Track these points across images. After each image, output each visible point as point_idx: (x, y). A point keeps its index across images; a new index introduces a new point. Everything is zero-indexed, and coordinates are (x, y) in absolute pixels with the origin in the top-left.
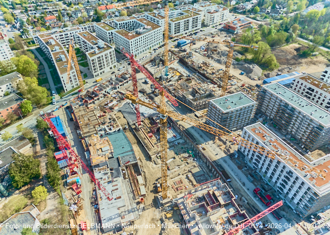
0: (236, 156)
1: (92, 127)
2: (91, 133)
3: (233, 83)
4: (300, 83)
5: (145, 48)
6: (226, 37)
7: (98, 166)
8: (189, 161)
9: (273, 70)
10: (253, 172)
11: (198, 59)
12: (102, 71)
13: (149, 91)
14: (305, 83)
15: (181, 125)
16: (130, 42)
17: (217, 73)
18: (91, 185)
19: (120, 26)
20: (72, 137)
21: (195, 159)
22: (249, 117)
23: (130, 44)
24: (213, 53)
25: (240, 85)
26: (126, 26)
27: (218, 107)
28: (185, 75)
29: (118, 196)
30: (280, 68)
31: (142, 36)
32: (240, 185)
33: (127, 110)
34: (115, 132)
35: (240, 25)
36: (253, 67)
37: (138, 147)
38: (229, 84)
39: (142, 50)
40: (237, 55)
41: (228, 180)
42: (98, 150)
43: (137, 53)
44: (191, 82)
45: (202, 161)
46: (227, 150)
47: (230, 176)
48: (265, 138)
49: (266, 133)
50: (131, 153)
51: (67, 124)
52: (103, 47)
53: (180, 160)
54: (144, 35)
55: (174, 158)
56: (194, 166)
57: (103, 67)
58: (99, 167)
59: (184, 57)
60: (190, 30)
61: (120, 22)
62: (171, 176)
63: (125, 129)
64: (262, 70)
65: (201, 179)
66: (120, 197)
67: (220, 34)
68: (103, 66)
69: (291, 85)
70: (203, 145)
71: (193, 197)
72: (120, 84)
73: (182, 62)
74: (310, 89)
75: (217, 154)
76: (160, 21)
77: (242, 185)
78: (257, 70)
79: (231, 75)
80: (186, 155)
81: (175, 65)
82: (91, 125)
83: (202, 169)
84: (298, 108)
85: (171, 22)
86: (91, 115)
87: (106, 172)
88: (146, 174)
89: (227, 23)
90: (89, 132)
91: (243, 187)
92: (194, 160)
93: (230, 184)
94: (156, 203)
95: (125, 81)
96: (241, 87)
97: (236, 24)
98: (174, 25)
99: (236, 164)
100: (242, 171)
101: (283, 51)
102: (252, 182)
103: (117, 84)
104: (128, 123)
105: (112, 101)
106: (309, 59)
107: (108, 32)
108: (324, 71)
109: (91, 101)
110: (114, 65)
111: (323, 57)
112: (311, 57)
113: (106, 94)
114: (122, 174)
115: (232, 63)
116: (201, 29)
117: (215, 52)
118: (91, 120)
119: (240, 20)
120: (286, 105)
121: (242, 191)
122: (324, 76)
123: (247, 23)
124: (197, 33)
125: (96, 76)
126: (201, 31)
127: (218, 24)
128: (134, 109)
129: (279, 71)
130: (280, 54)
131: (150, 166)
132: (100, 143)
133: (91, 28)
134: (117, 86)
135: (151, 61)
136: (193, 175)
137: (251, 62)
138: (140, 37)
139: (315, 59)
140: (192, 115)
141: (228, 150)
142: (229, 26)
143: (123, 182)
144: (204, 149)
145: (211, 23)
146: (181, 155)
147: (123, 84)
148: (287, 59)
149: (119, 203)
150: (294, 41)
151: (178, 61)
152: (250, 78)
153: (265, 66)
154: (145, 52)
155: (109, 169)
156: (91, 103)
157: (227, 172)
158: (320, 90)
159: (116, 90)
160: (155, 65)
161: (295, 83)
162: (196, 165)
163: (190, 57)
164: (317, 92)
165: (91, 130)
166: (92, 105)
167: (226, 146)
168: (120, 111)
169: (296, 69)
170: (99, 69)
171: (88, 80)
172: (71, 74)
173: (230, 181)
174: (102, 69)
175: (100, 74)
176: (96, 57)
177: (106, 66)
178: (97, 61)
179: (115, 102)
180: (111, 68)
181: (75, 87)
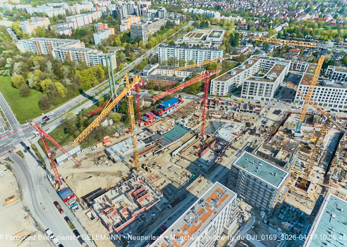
5: (321, 102)
8: (184, 178)
12: (251, 96)
15: (222, 160)
27: (238, 159)
31: (321, 87)
32: (168, 216)
33: (216, 125)
39: (314, 102)
41: (169, 206)
43: (304, 101)
47: (176, 206)
48: (212, 201)
50: (170, 142)
52: (268, 79)
53: (182, 172)
55: (182, 168)
57: (254, 93)
62: (162, 171)
63: (194, 131)
65: (168, 191)
70: (205, 180)
72: (242, 109)
80: (190, 175)
83: (178, 190)
87: (146, 136)
91: (166, 220)
92: (187, 181)
93: (165, 208)
110: (267, 98)
113: (225, 109)
114: (149, 144)
121: (162, 219)
125: (243, 97)
128: (220, 128)
132: (168, 124)
134: (237, 109)
136: (170, 184)
138: (317, 87)
143: (141, 146)
144: (200, 181)
146: (188, 171)
147: (245, 111)
149: (124, 149)
151: (337, 131)
155: (149, 136)
157: (180, 204)
162: (181, 184)
168: (212, 122)
170: (248, 93)
171: (233, 97)
172: (221, 83)
173: (169, 207)
174: (252, 94)
175: (247, 98)
176: (250, 81)
177: (257, 94)
178: (249, 85)
179: (220, 116)
180: (262, 99)
181: (220, 95)
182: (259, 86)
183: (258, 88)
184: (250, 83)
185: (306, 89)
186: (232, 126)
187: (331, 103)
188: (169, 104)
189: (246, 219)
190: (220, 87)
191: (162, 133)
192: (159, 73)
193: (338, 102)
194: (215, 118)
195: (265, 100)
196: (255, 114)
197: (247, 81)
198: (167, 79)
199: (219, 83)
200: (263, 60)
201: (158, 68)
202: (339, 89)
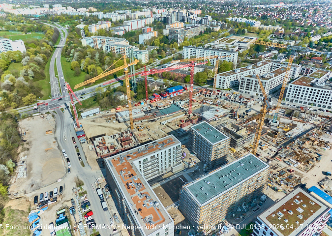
5: (310, 102)
39: (303, 101)
48: (162, 143)
53: (163, 135)
54: (314, 88)
68: (250, 88)
125: (240, 91)
134: (228, 99)
138: (307, 87)
143: (141, 115)
168: (203, 106)
170: (245, 88)
171: (233, 91)
172: (222, 78)
174: (248, 90)
175: (244, 92)
176: (247, 78)
177: (253, 89)
178: (246, 81)
179: (212, 103)
180: (257, 95)
181: (221, 88)
182: (254, 82)
183: (254, 85)
184: (246, 80)
185: (296, 88)
186: (217, 111)
187: (319, 103)
188: (174, 90)
189: (191, 166)
190: (222, 82)
191: (159, 109)
192: (178, 67)
193: (326, 103)
194: (207, 104)
195: (259, 95)
196: (243, 104)
197: (244, 78)
198: (181, 72)
199: (221, 78)
200: (274, 63)
201: (179, 63)
202: (327, 90)
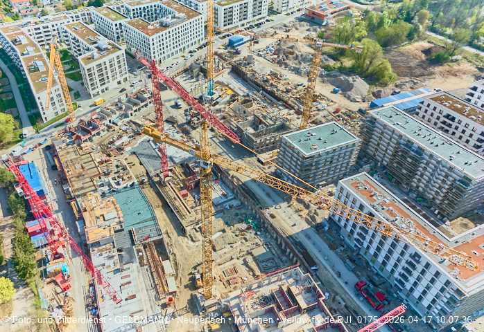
0: (327, 228)
1: (89, 180)
2: (87, 190)
3: (320, 107)
4: (432, 107)
5: (176, 49)
6: (308, 30)
7: (97, 244)
8: (248, 236)
9: (385, 85)
10: (355, 254)
11: (262, 68)
12: (104, 87)
13: (181, 119)
14: (440, 107)
15: (235, 177)
16: (151, 40)
17: (295, 91)
18: (86, 275)
19: (134, 14)
20: (55, 196)
21: (259, 233)
22: (348, 163)
23: (151, 43)
24: (287, 57)
25: (332, 109)
26: (143, 14)
27: (296, 146)
28: (242, 94)
29: (131, 294)
30: (398, 82)
31: (170, 29)
32: (332, 276)
33: (145, 152)
34: (125, 187)
35: (331, 10)
36: (354, 81)
37: (164, 213)
38: (314, 108)
39: (170, 53)
40: (327, 60)
41: (313, 268)
42: (98, 218)
43: (161, 57)
44: (251, 106)
45: (269, 237)
46: (310, 217)
47: (316, 261)
49: (376, 189)
50: (152, 222)
51: (47, 175)
52: (107, 49)
53: (234, 235)
54: (173, 28)
55: (224, 231)
56: (257, 245)
57: (106, 81)
58: (100, 246)
59: (240, 64)
60: (248, 20)
61: (135, 7)
62: (218, 261)
63: (142, 183)
64: (368, 86)
65: (268, 265)
66: (134, 296)
67: (298, 26)
68: (106, 79)
69: (417, 110)
70: (272, 210)
71: (255, 296)
72: (134, 108)
73: (237, 72)
74: (448, 116)
75: (294, 225)
76: (201, 4)
77: (335, 276)
78: (361, 86)
79: (318, 94)
80: (244, 226)
81: (226, 77)
82: (85, 176)
83: (270, 250)
84: (429, 149)
85: (217, 6)
86: (86, 161)
87: (110, 254)
88: (178, 257)
89: (310, 8)
90: (82, 188)
91: (339, 280)
92: (256, 234)
93: (316, 275)
94: (194, 307)
95: (142, 104)
96: (334, 113)
97: (326, 9)
98: (223, 12)
99: (326, 240)
100: (336, 253)
101: (403, 54)
102: (353, 271)
103: (128, 108)
104: (147, 173)
105: (120, 137)
106: (446, 67)
107: (114, 23)
108: (472, 86)
109: (87, 137)
110: (124, 77)
111: (470, 64)
112: (450, 64)
113: (111, 125)
114: (137, 257)
115: (319, 73)
116: (268, 18)
117: (290, 56)
118: (86, 168)
119: (332, 3)
120: (409, 144)
121: (337, 285)
122: (472, 95)
123: (343, 7)
124: (260, 24)
125: (94, 95)
126: (267, 21)
127: (295, 9)
128: (157, 150)
129: (396, 86)
130: (399, 58)
131: (184, 245)
132: (102, 206)
133: (86, 16)
134: (129, 112)
135: (186, 71)
136: (255, 259)
137: (351, 71)
138: (167, 31)
139: (456, 67)
140: (254, 159)
141: (313, 219)
142: (314, 13)
143: (139, 272)
144: (273, 216)
145: (284, 8)
146: (235, 225)
147: (139, 109)
148: (410, 67)
149: (133, 306)
150: (421, 38)
152: (349, 98)
153: (374, 78)
154: (175, 56)
155: (115, 249)
156: (86, 140)
157: (312, 255)
158: (465, 118)
159: (127, 119)
160: (192, 78)
161: (424, 107)
162: (259, 243)
163: (249, 64)
164: (460, 122)
165: (86, 185)
166: (88, 143)
167: (310, 212)
168: (134, 153)
169: (424, 84)
170: (99, 84)
171: (81, 103)
172: (53, 93)
173: (317, 270)
174: (104, 84)
175: (100, 93)
177: (110, 78)
178: (96, 70)
179: (127, 138)
180: (119, 82)
181: (60, 113)
182: (108, 65)
183: (109, 69)
190: (56, 100)
194: (126, 145)
195: (122, 82)
197: (90, 66)
